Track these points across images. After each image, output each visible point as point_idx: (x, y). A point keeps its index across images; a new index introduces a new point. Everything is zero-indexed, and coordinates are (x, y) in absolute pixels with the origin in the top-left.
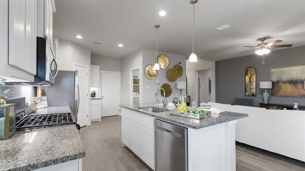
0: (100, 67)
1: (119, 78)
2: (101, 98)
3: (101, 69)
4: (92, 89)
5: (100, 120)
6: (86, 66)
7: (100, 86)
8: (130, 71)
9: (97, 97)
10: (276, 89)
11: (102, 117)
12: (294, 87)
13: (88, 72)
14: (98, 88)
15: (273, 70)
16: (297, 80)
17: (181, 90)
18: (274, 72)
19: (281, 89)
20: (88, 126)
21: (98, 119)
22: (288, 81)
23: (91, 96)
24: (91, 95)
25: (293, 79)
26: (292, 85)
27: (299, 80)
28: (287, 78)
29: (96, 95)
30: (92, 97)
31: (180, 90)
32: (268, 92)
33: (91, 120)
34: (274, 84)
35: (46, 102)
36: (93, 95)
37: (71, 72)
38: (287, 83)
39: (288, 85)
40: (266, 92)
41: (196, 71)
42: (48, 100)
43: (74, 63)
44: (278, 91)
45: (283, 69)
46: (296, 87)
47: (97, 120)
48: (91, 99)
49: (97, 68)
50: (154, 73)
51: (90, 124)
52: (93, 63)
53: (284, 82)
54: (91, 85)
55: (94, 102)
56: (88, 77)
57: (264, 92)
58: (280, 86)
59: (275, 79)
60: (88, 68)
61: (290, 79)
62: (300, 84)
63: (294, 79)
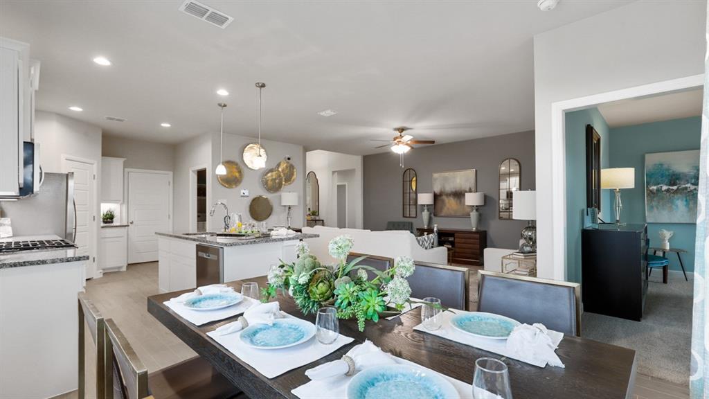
0: (124, 162)
1: (169, 184)
2: (126, 224)
3: (125, 166)
4: (105, 208)
5: (124, 269)
6: (92, 161)
7: (125, 200)
8: (191, 172)
9: (116, 222)
10: (439, 204)
11: (129, 264)
12: (458, 202)
13: (95, 173)
14: (121, 204)
15: (436, 175)
16: (461, 191)
17: (290, 208)
18: (437, 179)
19: (445, 205)
20: (96, 279)
21: (120, 268)
22: (451, 193)
23: (102, 220)
24: (104, 219)
25: (457, 189)
26: (456, 199)
27: (463, 191)
28: (451, 188)
29: (114, 219)
30: (105, 222)
31: (287, 208)
32: (428, 210)
33: (104, 270)
34: (436, 197)
35: (10, 229)
36: (109, 219)
37: (60, 175)
38: (451, 196)
39: (452, 199)
40: (426, 210)
41: (334, 172)
42: (12, 225)
43: (63, 157)
44: (442, 209)
45: (446, 174)
46: (460, 202)
47: (117, 270)
48: (102, 227)
49: (117, 164)
50: (236, 177)
51: (101, 276)
52: (106, 153)
53: (448, 195)
54: (104, 196)
55: (109, 232)
56: (95, 182)
57: (423, 210)
58: (443, 201)
59: (437, 189)
60: (95, 166)
61: (454, 190)
62: (462, 197)
63: (458, 191)
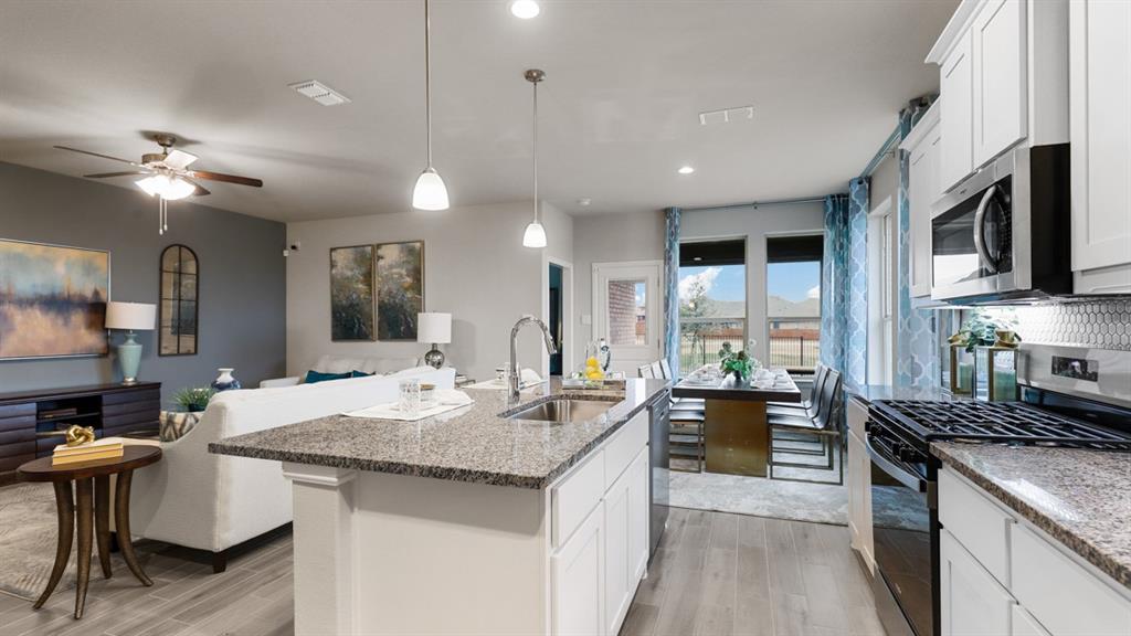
12: (60, 321)
16: (69, 296)
19: (11, 329)
22: (37, 299)
25: (57, 291)
26: (52, 315)
27: (74, 295)
28: (34, 286)
38: (36, 306)
39: (38, 313)
46: (66, 323)
53: (24, 302)
58: (4, 318)
61: (46, 292)
62: (80, 310)
63: (60, 294)
